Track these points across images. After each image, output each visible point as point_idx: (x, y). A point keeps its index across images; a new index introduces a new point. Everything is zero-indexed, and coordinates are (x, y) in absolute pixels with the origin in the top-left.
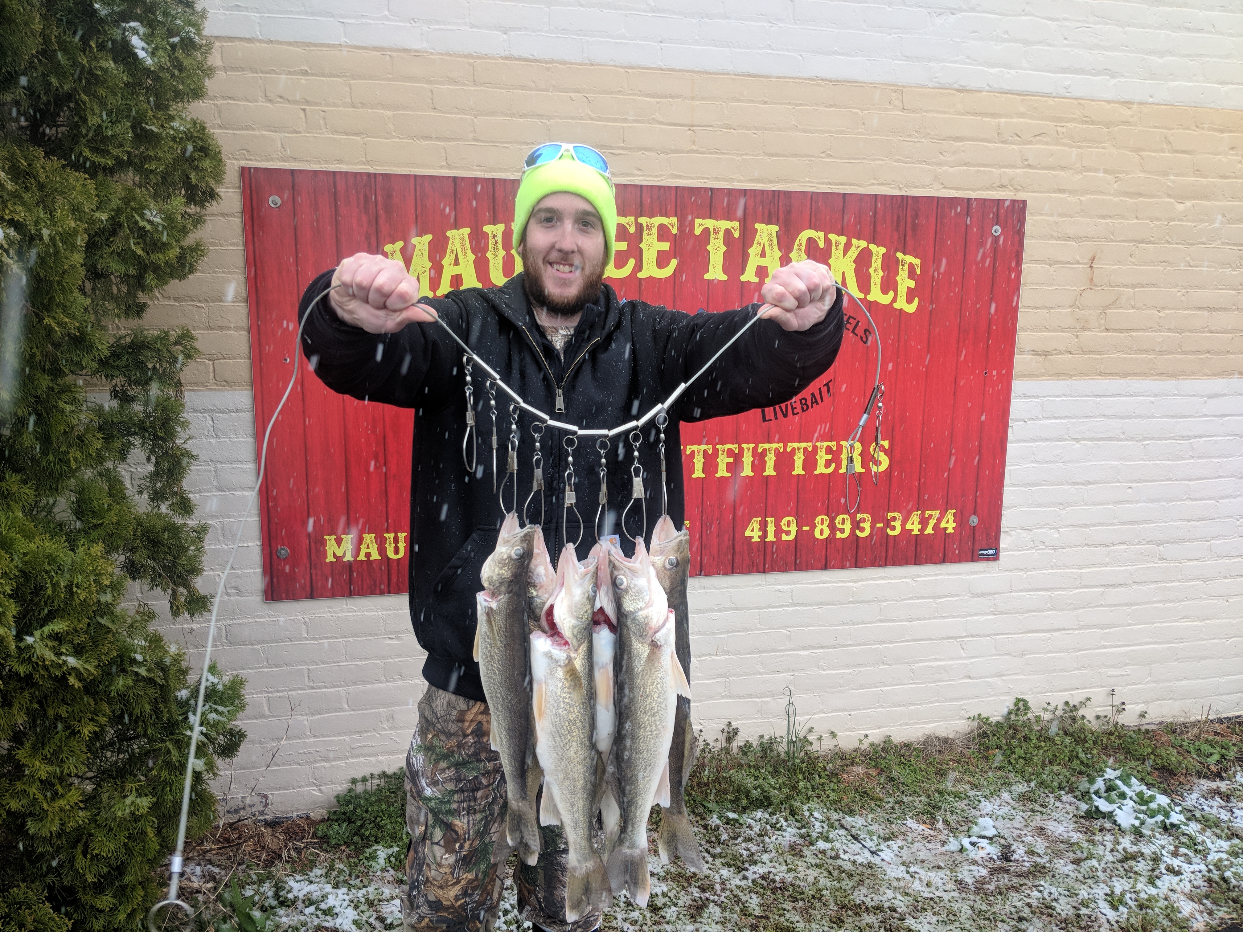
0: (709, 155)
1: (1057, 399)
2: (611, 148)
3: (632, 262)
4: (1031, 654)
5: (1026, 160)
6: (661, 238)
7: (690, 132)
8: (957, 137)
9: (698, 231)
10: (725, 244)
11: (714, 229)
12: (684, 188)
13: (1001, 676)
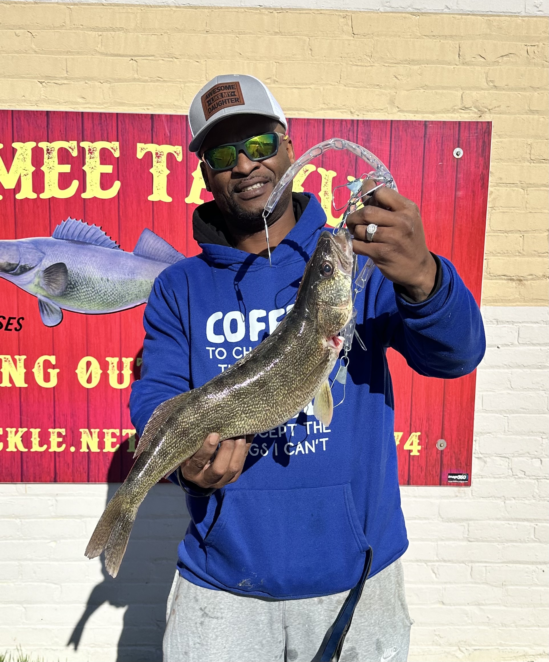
0: (151, 84)
1: (534, 325)
2: (55, 78)
3: (75, 184)
4: (512, 585)
5: (492, 81)
6: (103, 162)
7: (132, 61)
8: (413, 60)
9: (140, 155)
10: (168, 168)
11: (157, 154)
12: (124, 115)
13: (479, 605)
